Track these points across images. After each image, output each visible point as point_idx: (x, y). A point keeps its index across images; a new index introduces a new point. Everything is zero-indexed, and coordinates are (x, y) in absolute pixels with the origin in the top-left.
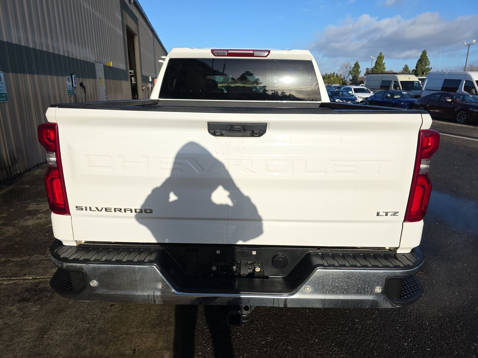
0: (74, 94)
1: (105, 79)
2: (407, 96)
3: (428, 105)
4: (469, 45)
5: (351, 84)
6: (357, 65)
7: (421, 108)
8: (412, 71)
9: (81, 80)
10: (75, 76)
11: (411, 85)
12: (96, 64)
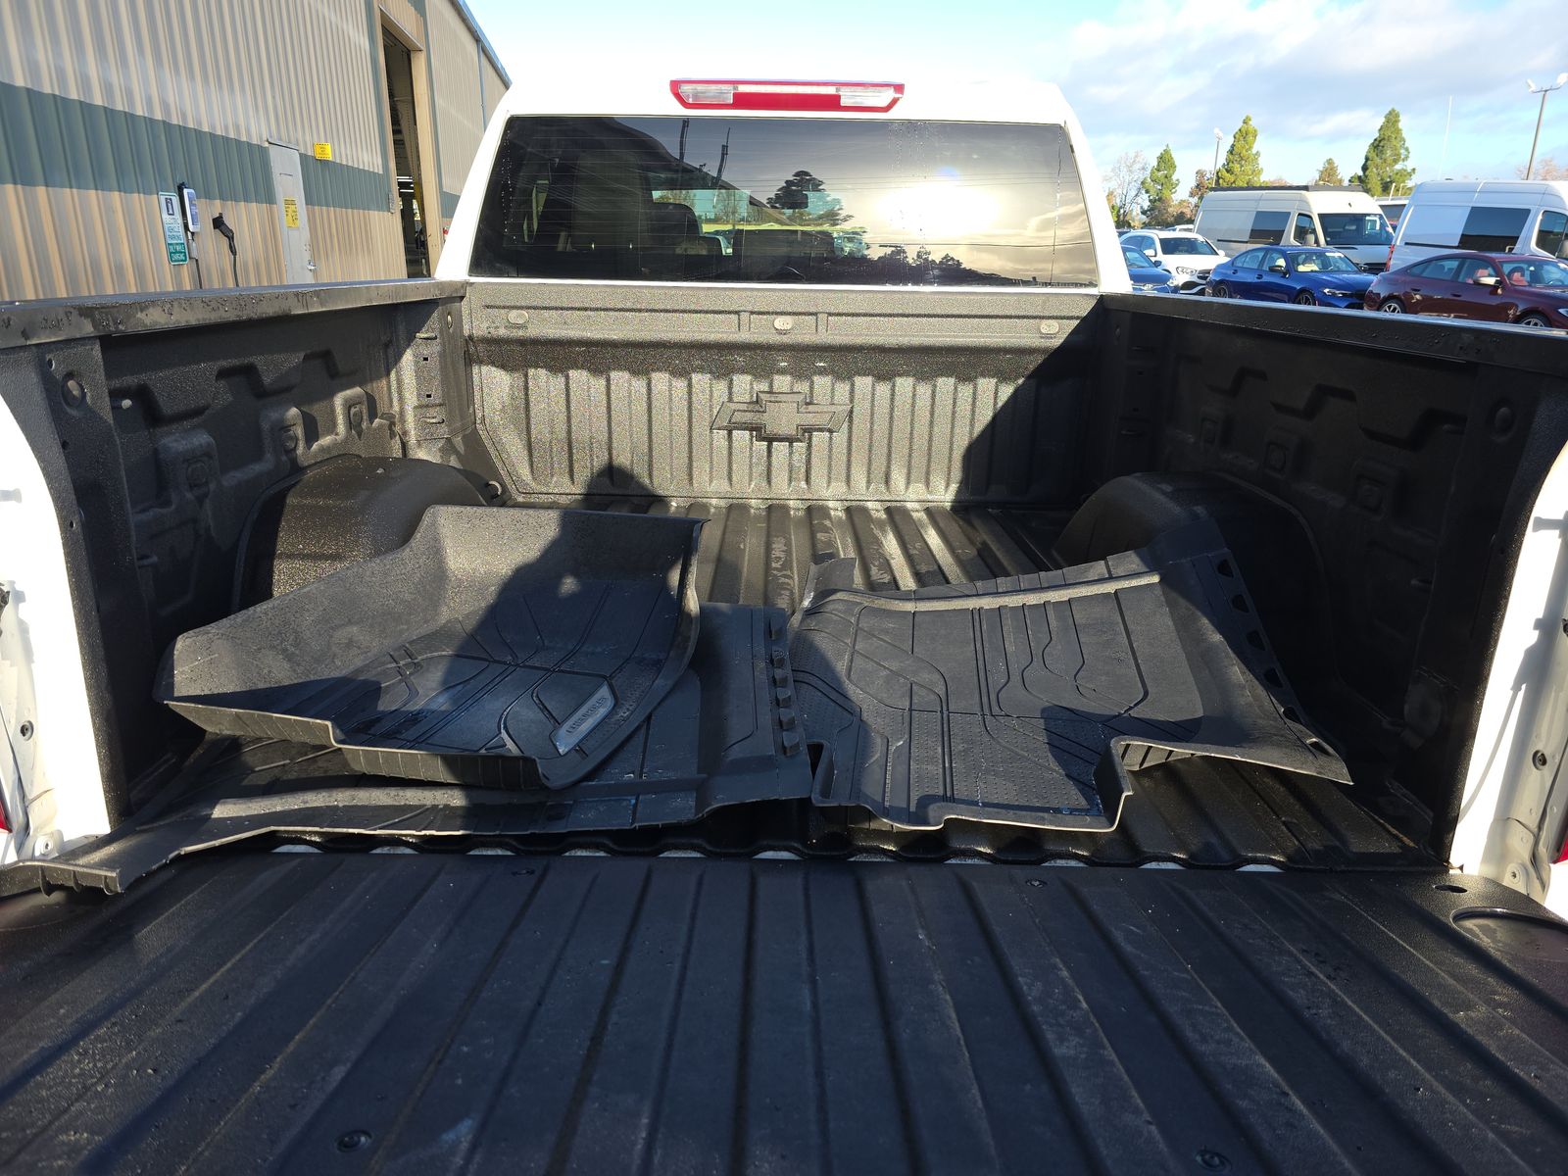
0: (190, 258)
1: (307, 204)
2: (1343, 266)
3: (1418, 297)
4: (1546, 91)
5: (1145, 226)
6: (1165, 161)
7: (1389, 307)
8: (1350, 181)
9: (216, 208)
10: (192, 191)
11: (1354, 227)
12: (273, 151)
